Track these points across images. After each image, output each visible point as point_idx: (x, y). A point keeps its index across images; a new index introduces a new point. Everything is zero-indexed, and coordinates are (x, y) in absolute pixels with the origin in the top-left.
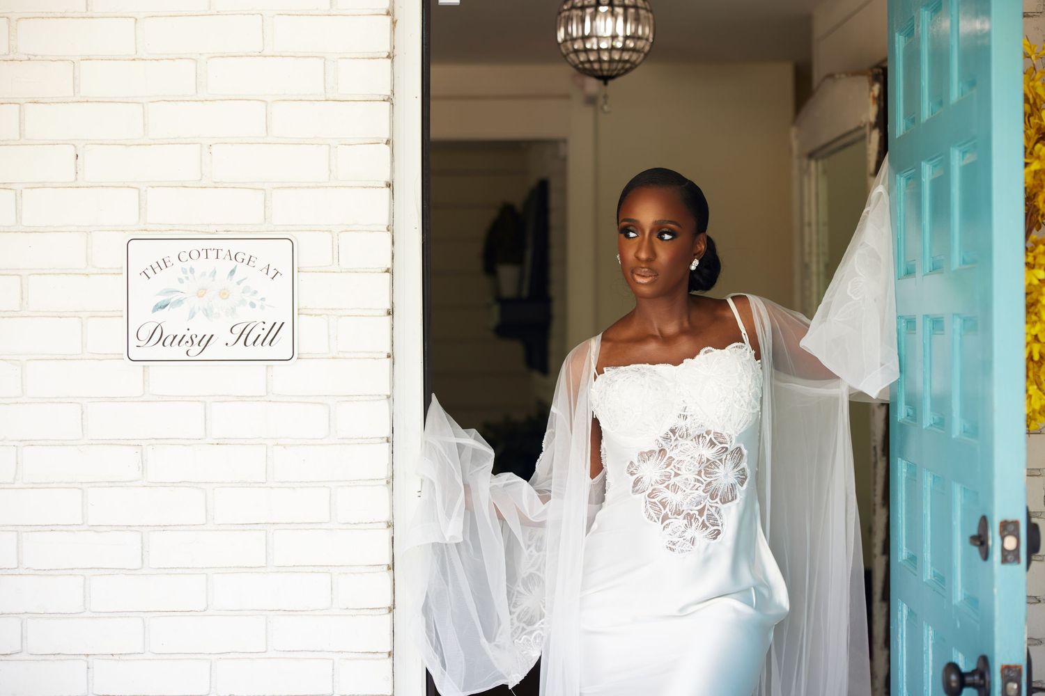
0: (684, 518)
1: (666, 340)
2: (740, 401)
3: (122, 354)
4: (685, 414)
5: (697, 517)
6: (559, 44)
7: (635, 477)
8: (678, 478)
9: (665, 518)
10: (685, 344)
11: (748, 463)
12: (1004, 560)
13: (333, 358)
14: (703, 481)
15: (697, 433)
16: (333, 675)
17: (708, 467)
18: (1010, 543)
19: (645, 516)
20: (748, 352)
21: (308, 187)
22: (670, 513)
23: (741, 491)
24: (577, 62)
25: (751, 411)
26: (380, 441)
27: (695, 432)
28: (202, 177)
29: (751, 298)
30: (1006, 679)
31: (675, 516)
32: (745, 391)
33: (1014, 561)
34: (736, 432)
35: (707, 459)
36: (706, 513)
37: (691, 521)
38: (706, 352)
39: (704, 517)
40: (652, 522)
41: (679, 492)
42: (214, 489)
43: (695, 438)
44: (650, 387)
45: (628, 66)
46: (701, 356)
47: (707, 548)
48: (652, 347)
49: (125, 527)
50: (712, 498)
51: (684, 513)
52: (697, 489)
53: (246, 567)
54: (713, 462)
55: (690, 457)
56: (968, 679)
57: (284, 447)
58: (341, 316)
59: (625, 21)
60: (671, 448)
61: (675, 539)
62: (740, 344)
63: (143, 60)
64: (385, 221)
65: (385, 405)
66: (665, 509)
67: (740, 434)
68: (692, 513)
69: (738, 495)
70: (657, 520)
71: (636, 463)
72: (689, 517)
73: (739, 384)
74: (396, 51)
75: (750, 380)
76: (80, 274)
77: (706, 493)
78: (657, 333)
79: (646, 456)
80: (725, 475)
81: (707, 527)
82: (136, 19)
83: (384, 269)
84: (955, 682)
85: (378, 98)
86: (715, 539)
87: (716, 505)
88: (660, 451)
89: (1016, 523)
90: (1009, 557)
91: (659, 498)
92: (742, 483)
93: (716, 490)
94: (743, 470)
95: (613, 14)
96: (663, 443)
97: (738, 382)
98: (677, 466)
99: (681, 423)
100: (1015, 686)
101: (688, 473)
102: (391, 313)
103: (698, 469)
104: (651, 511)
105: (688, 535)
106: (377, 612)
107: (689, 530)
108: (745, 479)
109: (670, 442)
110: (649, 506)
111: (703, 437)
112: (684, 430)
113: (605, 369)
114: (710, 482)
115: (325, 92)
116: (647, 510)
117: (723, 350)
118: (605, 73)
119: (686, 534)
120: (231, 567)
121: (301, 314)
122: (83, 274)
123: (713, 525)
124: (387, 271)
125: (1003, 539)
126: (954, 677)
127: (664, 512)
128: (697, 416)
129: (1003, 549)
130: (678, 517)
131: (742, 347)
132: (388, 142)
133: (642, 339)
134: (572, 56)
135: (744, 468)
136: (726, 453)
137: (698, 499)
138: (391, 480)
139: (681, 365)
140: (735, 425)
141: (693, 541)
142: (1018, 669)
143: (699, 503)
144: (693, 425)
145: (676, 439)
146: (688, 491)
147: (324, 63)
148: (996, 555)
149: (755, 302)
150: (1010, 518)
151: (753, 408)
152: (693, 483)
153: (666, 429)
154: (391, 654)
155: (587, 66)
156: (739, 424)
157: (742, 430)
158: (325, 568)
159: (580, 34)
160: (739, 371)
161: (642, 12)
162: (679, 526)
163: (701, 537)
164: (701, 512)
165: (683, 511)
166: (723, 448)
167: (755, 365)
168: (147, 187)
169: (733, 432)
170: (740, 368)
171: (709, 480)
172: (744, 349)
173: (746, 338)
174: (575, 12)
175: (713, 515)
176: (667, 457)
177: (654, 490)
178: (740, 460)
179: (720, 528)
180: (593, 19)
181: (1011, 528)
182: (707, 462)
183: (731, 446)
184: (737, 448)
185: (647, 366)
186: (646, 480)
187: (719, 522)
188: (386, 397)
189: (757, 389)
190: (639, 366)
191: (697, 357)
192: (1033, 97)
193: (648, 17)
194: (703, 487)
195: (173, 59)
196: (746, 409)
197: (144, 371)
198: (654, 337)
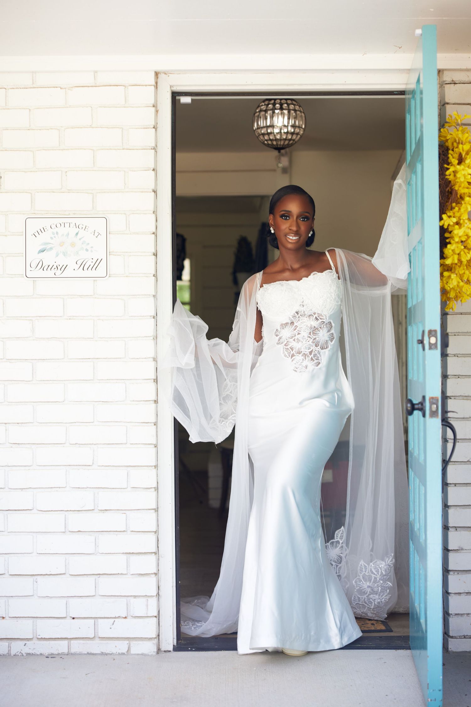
0: (302, 356)
1: (293, 270)
2: (330, 298)
3: (23, 275)
4: (303, 304)
5: (309, 355)
6: (254, 131)
7: (278, 337)
8: (299, 336)
9: (293, 356)
10: (303, 272)
11: (335, 330)
12: (430, 348)
13: (127, 276)
14: (312, 337)
15: (309, 314)
16: (127, 434)
17: (314, 331)
18: (433, 340)
19: (283, 355)
20: (335, 274)
21: (114, 192)
22: (295, 353)
23: (331, 344)
24: (264, 140)
25: (336, 303)
26: (149, 317)
27: (308, 313)
28: (62, 187)
29: (337, 250)
30: (431, 403)
31: (298, 354)
32: (333, 293)
33: (435, 348)
34: (329, 314)
35: (314, 326)
36: (313, 353)
37: (305, 357)
38: (314, 274)
39: (312, 355)
40: (286, 358)
41: (300, 342)
42: (68, 342)
43: (308, 316)
44: (286, 291)
45: (291, 142)
46: (312, 276)
47: (313, 370)
48: (287, 274)
49: (24, 360)
50: (316, 346)
51: (302, 353)
52: (309, 341)
53: (84, 380)
54: (317, 328)
55: (306, 326)
56: (416, 406)
57: (103, 321)
58: (130, 256)
59: (289, 119)
60: (297, 321)
61: (297, 366)
62: (331, 271)
63: (33, 129)
64: (152, 208)
65: (152, 299)
66: (292, 351)
67: (330, 315)
68: (306, 353)
69: (329, 346)
70: (288, 357)
71: (279, 329)
72: (305, 355)
73: (330, 289)
74: (158, 125)
75: (335, 288)
76: (2, 235)
77: (313, 343)
78: (290, 268)
79: (285, 325)
80: (323, 335)
81: (314, 360)
82: (30, 110)
83: (151, 233)
84: (410, 407)
85: (149, 148)
86: (317, 366)
87: (319, 350)
88: (291, 323)
89: (435, 331)
90: (432, 347)
91: (290, 346)
92: (332, 341)
93: (318, 342)
94: (332, 334)
95: (283, 114)
96: (293, 319)
97: (329, 288)
98: (299, 330)
99: (301, 309)
100: (435, 406)
101: (305, 334)
102: (155, 255)
103: (309, 331)
104: (286, 353)
105: (304, 364)
106: (149, 402)
107: (304, 362)
108: (334, 338)
109: (296, 318)
110: (285, 350)
111: (312, 316)
112: (303, 312)
113: (264, 285)
114: (316, 338)
115: (123, 145)
116: (284, 352)
117: (322, 273)
118: (279, 146)
119: (303, 364)
120: (76, 380)
121: (111, 255)
122: (4, 235)
123: (317, 360)
124: (154, 233)
125: (429, 338)
126: (409, 405)
127: (292, 353)
128: (309, 305)
129: (430, 343)
130: (299, 355)
131: (332, 272)
132: (153, 170)
133: (283, 271)
134: (261, 137)
135: (333, 333)
136: (323, 325)
137: (309, 346)
138: (156, 338)
139: (301, 281)
140: (328, 310)
141: (306, 367)
142: (437, 398)
143: (309, 348)
144: (307, 309)
145: (299, 317)
146: (304, 342)
147: (122, 131)
148: (427, 346)
149: (339, 252)
150: (433, 329)
151: (337, 302)
152: (307, 338)
153: (294, 312)
154: (155, 424)
155: (270, 142)
156: (330, 310)
157: (332, 313)
158: (123, 380)
159: (265, 125)
160: (330, 283)
161: (298, 112)
162: (300, 360)
163: (311, 365)
164: (311, 353)
165: (302, 352)
166: (322, 322)
167: (338, 282)
168: (35, 192)
169: (327, 314)
170: (330, 282)
171: (315, 337)
172: (333, 273)
173: (334, 269)
174: (263, 113)
175: (317, 355)
176: (294, 326)
177: (288, 342)
178: (330, 329)
179: (320, 361)
180: (272, 117)
181: (433, 333)
182: (314, 328)
183: (327, 321)
184: (329, 322)
185: (285, 282)
186: (284, 338)
187: (320, 358)
188: (152, 296)
189: (339, 292)
190: (280, 282)
191: (309, 277)
192: (458, 139)
193: (302, 115)
194: (312, 340)
195: (48, 130)
196: (333, 302)
197: (34, 283)
198: (288, 269)
